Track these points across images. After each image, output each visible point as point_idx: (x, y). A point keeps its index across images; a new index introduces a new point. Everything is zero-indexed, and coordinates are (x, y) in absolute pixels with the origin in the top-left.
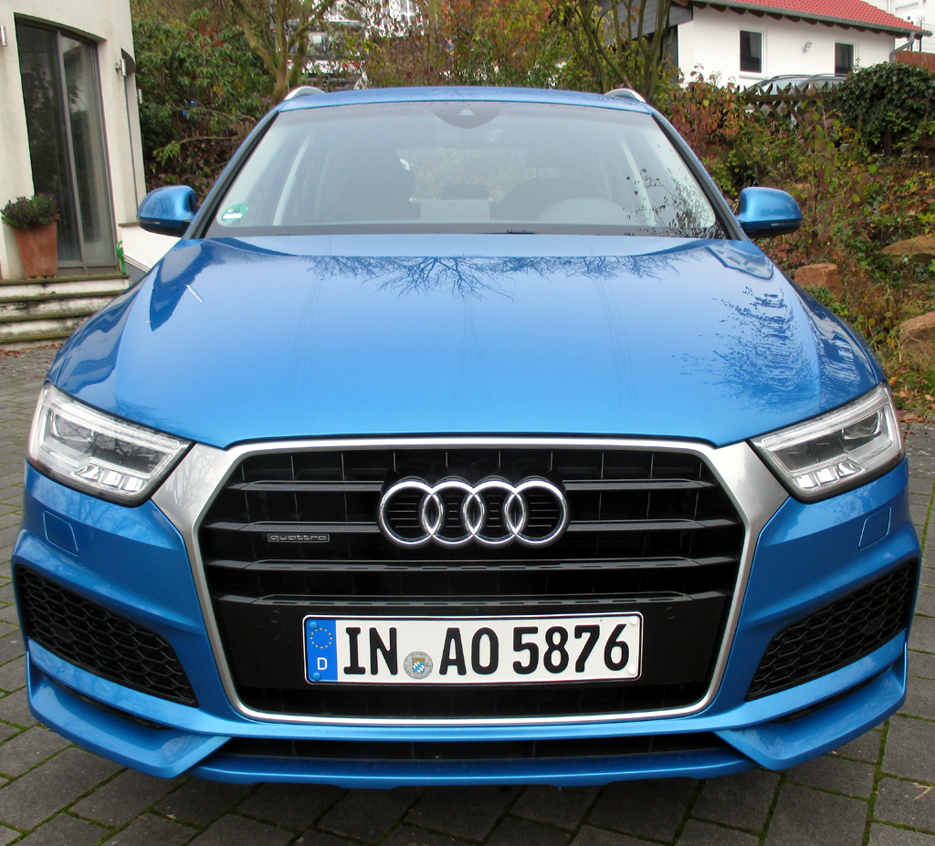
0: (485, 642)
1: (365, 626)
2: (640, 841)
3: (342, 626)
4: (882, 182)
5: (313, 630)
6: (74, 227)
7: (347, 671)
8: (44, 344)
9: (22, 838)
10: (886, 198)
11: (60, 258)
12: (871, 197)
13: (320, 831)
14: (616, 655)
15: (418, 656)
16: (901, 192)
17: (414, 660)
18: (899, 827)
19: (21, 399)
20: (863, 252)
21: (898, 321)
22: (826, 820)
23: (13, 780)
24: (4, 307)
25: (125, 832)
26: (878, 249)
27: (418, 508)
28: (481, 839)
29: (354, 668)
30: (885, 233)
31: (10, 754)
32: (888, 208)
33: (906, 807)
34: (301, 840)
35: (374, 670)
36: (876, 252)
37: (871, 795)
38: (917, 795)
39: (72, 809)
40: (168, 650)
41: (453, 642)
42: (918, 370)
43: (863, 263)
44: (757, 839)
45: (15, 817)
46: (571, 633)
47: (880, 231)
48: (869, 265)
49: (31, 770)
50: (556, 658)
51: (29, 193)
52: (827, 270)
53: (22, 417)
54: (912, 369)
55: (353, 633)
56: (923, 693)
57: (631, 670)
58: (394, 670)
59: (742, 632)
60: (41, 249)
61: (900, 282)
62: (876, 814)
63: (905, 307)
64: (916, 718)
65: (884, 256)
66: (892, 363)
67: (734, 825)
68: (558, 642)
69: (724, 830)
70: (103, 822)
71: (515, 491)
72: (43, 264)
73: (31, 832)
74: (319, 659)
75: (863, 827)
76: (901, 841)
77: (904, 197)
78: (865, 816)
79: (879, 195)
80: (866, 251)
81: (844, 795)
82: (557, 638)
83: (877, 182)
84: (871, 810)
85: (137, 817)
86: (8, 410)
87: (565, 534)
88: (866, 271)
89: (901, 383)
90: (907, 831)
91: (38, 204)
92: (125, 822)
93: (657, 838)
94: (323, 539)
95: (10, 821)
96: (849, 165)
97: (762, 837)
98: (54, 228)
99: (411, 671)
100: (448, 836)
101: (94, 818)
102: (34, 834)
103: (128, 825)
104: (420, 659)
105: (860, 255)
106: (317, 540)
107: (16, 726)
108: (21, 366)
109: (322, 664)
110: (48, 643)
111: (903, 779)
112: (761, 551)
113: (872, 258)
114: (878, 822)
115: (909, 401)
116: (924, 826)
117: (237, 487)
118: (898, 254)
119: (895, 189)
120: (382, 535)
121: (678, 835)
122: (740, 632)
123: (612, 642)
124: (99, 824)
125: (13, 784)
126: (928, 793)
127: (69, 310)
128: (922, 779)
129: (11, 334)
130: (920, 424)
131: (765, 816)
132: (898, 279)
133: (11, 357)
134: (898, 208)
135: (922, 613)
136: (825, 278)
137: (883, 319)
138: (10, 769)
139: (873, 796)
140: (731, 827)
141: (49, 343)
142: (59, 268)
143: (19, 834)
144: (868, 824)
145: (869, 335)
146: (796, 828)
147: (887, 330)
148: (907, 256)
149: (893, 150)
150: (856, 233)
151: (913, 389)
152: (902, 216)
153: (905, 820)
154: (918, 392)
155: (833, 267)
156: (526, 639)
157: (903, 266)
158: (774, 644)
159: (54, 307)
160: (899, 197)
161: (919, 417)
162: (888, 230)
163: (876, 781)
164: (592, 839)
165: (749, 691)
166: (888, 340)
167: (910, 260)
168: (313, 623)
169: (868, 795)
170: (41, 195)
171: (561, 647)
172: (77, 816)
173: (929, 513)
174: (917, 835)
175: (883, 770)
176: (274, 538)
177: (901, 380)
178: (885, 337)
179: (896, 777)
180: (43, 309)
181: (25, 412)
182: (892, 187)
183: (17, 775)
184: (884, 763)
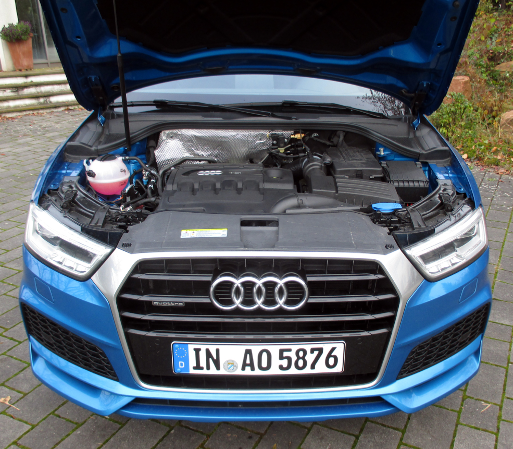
0: (265, 355)
1: (203, 347)
2: (342, 434)
3: (191, 347)
4: (498, 25)
5: (177, 349)
6: (41, 38)
7: (194, 368)
8: (28, 113)
9: (32, 429)
10: (500, 35)
11: (35, 57)
12: (492, 34)
13: (182, 426)
14: (331, 361)
15: (230, 362)
16: (509, 32)
17: (229, 364)
18: (472, 427)
19: (17, 150)
20: (484, 68)
21: (500, 113)
22: (436, 423)
23: (25, 395)
24: (5, 91)
25: (84, 426)
26: (492, 67)
27: (230, 289)
28: (263, 432)
29: (198, 367)
30: (498, 56)
31: (23, 379)
32: (501, 42)
33: (477, 416)
34: (173, 431)
35: (208, 368)
36: (492, 69)
37: (460, 409)
38: (483, 409)
39: (56, 412)
40: (103, 354)
41: (248, 355)
42: (508, 143)
43: (484, 75)
44: (400, 434)
45: (28, 417)
46: (309, 351)
47: (495, 55)
48: (487, 76)
49: (34, 389)
50: (301, 363)
51: (15, 21)
52: (463, 81)
53: (18, 162)
54: (505, 142)
55: (197, 351)
56: (492, 348)
57: (339, 368)
58: (218, 368)
59: (396, 349)
60: (24, 54)
61: (504, 87)
62: (461, 420)
63: (505, 105)
64: (487, 363)
65: (496, 71)
66: (495, 138)
67: (390, 425)
68: (301, 355)
69: (384, 428)
70: (72, 420)
71: (281, 282)
72: (25, 62)
73: (37, 425)
74: (180, 362)
75: (454, 428)
76: (472, 436)
77: (510, 35)
78: (455, 421)
79: (496, 33)
80: (486, 68)
81: (446, 409)
82: (301, 354)
83: (496, 25)
84: (459, 418)
85: (89, 417)
86: (11, 157)
87: (307, 304)
88: (485, 81)
89: (498, 150)
90: (476, 430)
91: (21, 28)
92: (83, 420)
93: (351, 432)
94: (181, 305)
95: (25, 419)
96: (481, 13)
97: (403, 432)
98: (30, 41)
99: (227, 369)
100: (247, 430)
101: (68, 418)
102: (38, 427)
103: (85, 422)
104: (231, 363)
105: (483, 69)
106: (178, 305)
107: (25, 362)
108: (16, 127)
109: (182, 365)
110: (40, 340)
111: (476, 400)
112: (407, 310)
113: (489, 72)
114: (462, 425)
115: (502, 161)
116: (484, 427)
117: (136, 276)
118: (504, 70)
119: (505, 30)
120: (212, 304)
121: (361, 431)
122: (395, 349)
123: (329, 355)
124: (70, 421)
125: (26, 397)
126: (489, 408)
127: (41, 92)
128: (486, 400)
129: (9, 107)
130: (507, 176)
131: (406, 420)
132: (503, 86)
133: (10, 121)
134: (506, 41)
135: (497, 298)
136: (462, 86)
137: (492, 111)
138: (24, 388)
139: (461, 409)
140: (388, 427)
141: (31, 112)
142: (34, 64)
143: (30, 427)
144: (457, 425)
145: (484, 120)
146: (420, 427)
147: (494, 117)
148: (508, 72)
149: (506, 6)
150: (482, 56)
151: (505, 154)
152: (508, 47)
153: (475, 424)
154: (507, 156)
155: (467, 79)
156: (285, 354)
157: (505, 78)
158: (412, 353)
159: (32, 90)
160: (507, 35)
161: (507, 171)
162: (499, 55)
163: (463, 400)
164: (318, 433)
165: (399, 375)
166: (494, 123)
167: (510, 75)
168: (177, 346)
169: (458, 409)
170: (22, 23)
171: (303, 358)
172: (59, 417)
173: (506, 235)
174: (480, 432)
175: (467, 394)
176: (155, 304)
177: (499, 149)
178: (493, 121)
179: (473, 398)
180: (27, 91)
181: (19, 159)
182: (504, 28)
183: (27, 392)
184: (468, 390)
